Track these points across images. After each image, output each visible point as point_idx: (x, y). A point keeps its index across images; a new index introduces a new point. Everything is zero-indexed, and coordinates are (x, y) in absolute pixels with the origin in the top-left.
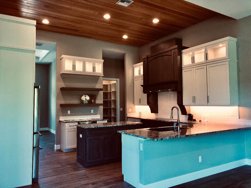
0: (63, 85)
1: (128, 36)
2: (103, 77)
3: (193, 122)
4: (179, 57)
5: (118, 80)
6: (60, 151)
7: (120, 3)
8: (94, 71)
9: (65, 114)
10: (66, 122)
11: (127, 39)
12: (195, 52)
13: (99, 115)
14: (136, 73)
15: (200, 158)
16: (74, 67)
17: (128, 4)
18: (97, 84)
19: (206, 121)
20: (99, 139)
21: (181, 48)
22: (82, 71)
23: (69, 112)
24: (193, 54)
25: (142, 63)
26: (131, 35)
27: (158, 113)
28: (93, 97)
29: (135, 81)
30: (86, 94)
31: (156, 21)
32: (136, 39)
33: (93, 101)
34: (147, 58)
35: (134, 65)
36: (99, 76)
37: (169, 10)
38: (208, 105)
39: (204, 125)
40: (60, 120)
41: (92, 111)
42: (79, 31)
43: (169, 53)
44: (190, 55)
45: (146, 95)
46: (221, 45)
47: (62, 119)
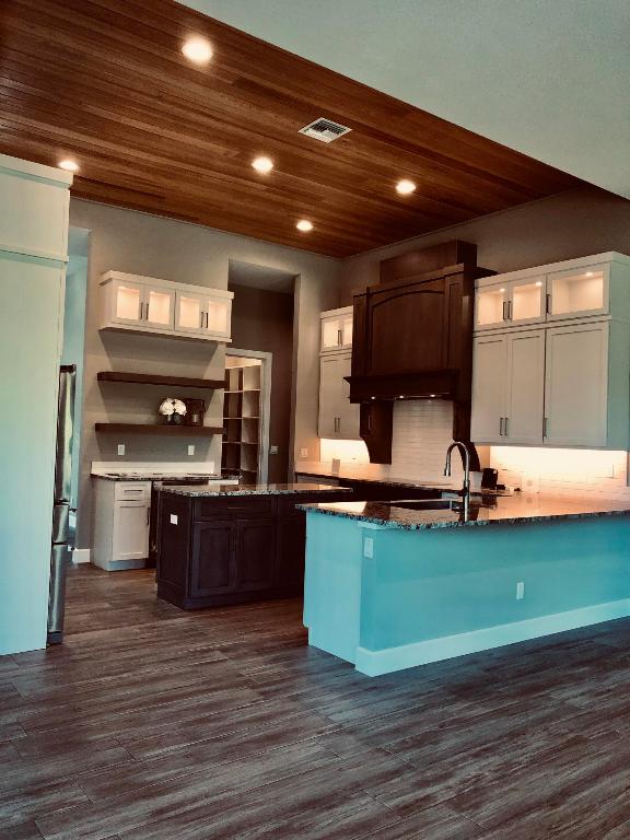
0: (106, 364)
1: (315, 224)
2: (228, 345)
3: (495, 492)
4: (466, 299)
5: (269, 356)
6: (91, 567)
7: (311, 133)
8: (205, 325)
9: (108, 454)
10: (118, 480)
11: (312, 233)
12: (516, 288)
13: (212, 464)
14: (329, 340)
15: (520, 587)
16: (144, 311)
17: (335, 136)
18: (207, 365)
19: (533, 490)
20: (229, 529)
21: (474, 273)
22: (167, 323)
23: (121, 449)
24: (509, 294)
25: (350, 309)
26: (320, 221)
27: (390, 463)
28: (197, 406)
29: (323, 365)
30: (175, 397)
31: (406, 188)
32: (338, 235)
33: (195, 418)
34: (369, 295)
35: (324, 314)
36: (215, 343)
37: (450, 161)
38: (543, 445)
39: (529, 500)
40: (94, 472)
41: (191, 450)
42: (164, 198)
43: (437, 286)
44: (497, 296)
45: (357, 406)
46: (589, 274)
47: (100, 468)
